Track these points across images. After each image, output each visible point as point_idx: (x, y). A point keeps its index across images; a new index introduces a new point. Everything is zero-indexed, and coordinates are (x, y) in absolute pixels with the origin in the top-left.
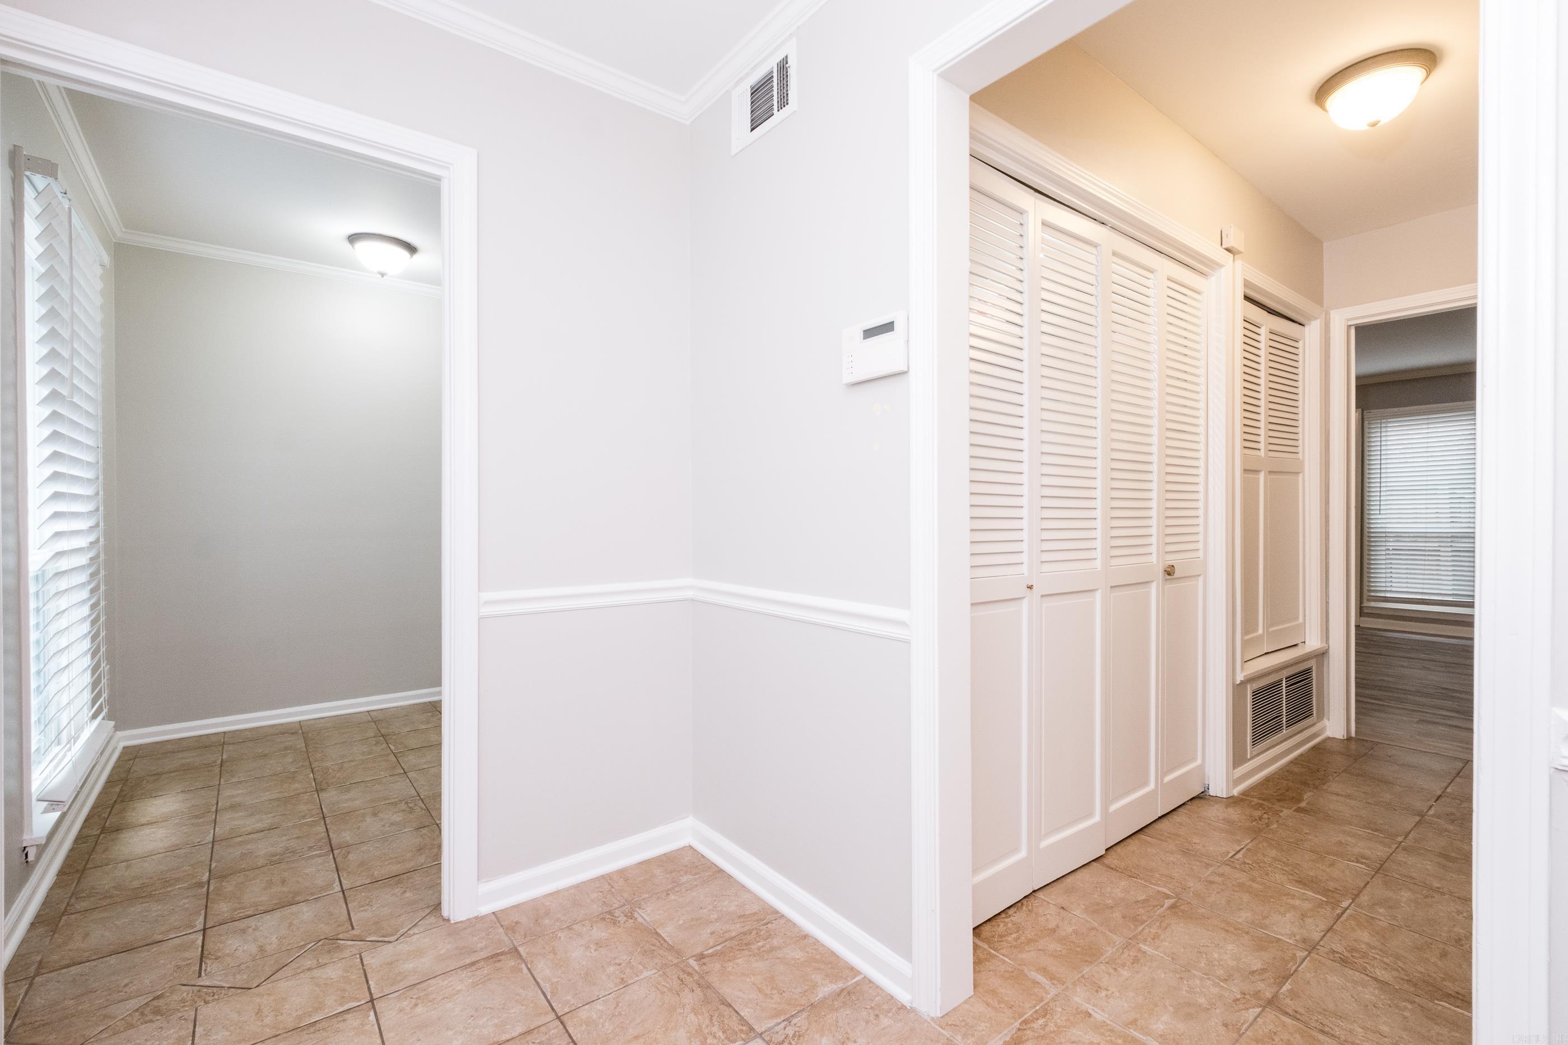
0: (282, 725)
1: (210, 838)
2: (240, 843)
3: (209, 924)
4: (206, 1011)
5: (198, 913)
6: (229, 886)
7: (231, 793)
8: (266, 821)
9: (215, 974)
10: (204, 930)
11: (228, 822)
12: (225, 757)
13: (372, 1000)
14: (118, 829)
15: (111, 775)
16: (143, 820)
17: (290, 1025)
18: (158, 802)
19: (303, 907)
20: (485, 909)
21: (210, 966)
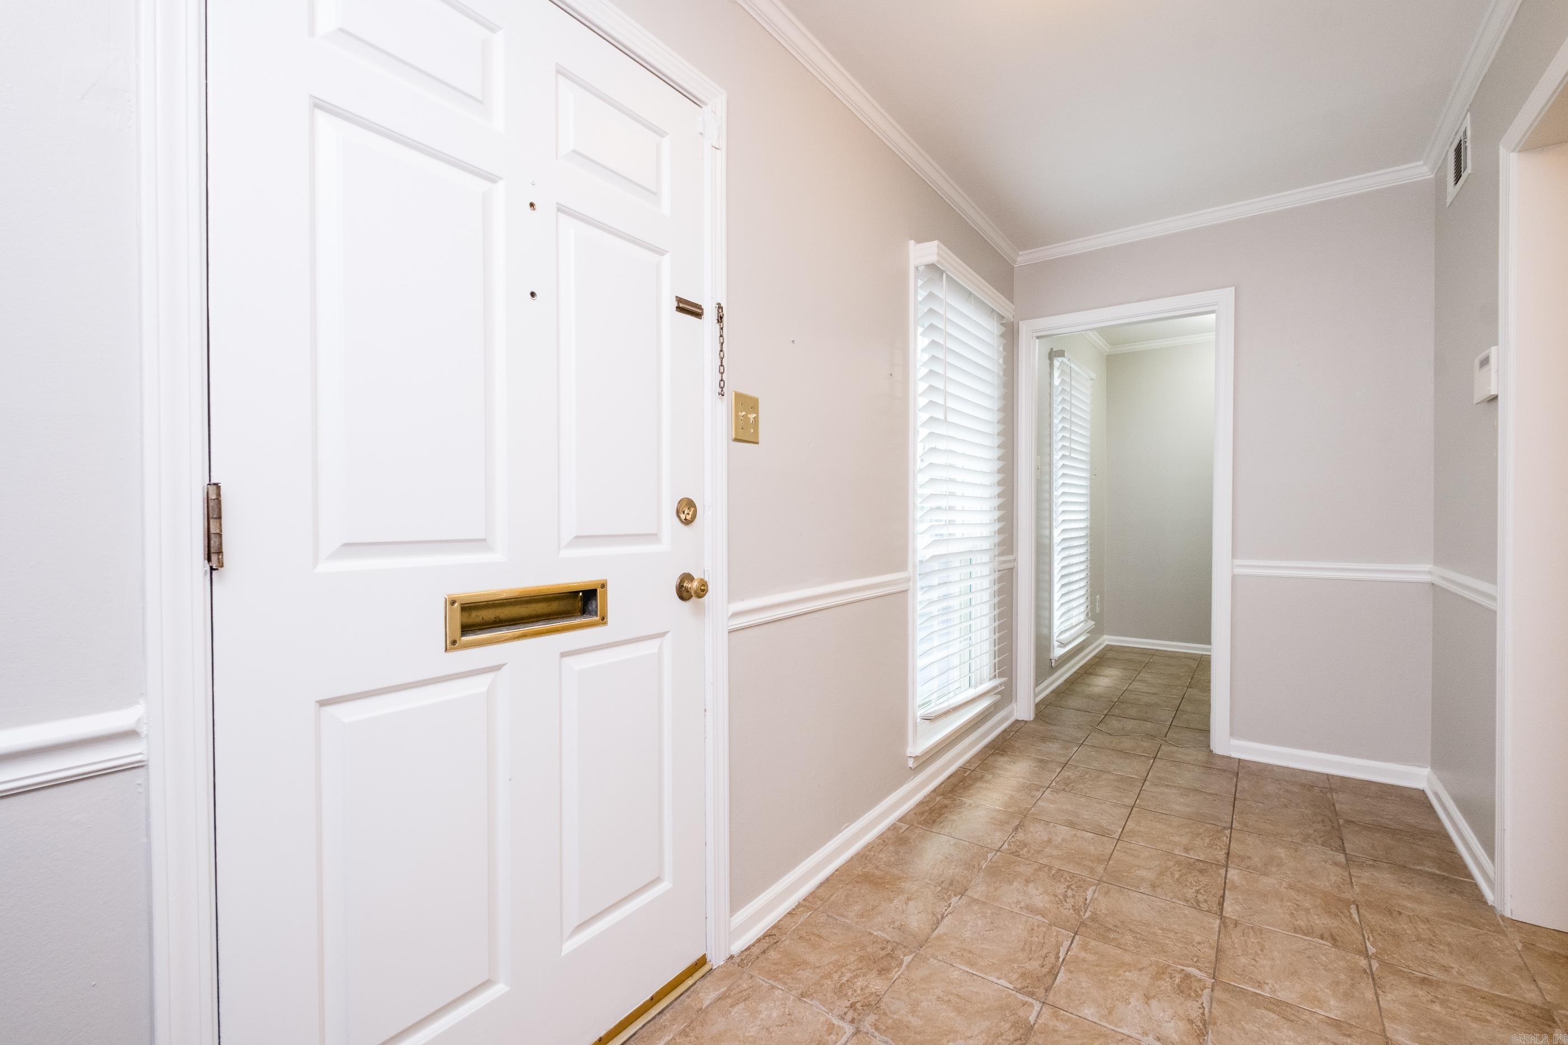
0: (1190, 653)
1: (1125, 688)
2: (1136, 694)
3: (1109, 714)
4: (1093, 733)
5: (1106, 709)
6: (1123, 706)
7: (1143, 675)
8: (1154, 690)
9: (1102, 727)
10: (1106, 715)
11: (1136, 685)
12: (1151, 660)
13: (1155, 757)
14: (1091, 674)
15: (1097, 654)
16: (1102, 674)
17: (1119, 749)
18: (1112, 669)
19: (1149, 723)
20: (1235, 755)
21: (1101, 724)
